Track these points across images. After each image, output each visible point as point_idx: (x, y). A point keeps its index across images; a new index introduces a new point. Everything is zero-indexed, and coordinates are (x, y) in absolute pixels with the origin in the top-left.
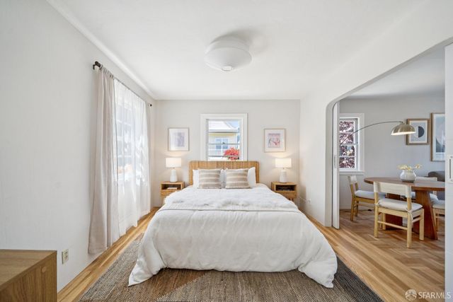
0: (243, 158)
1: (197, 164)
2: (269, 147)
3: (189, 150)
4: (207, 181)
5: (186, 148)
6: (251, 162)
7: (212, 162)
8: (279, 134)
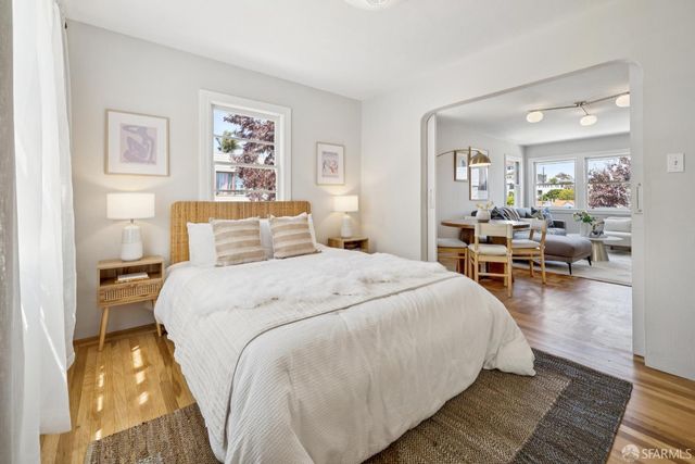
0: (282, 195)
1: (193, 208)
2: (323, 176)
3: (169, 174)
4: (240, 245)
5: (161, 168)
6: (299, 203)
7: (227, 205)
8: (336, 154)
